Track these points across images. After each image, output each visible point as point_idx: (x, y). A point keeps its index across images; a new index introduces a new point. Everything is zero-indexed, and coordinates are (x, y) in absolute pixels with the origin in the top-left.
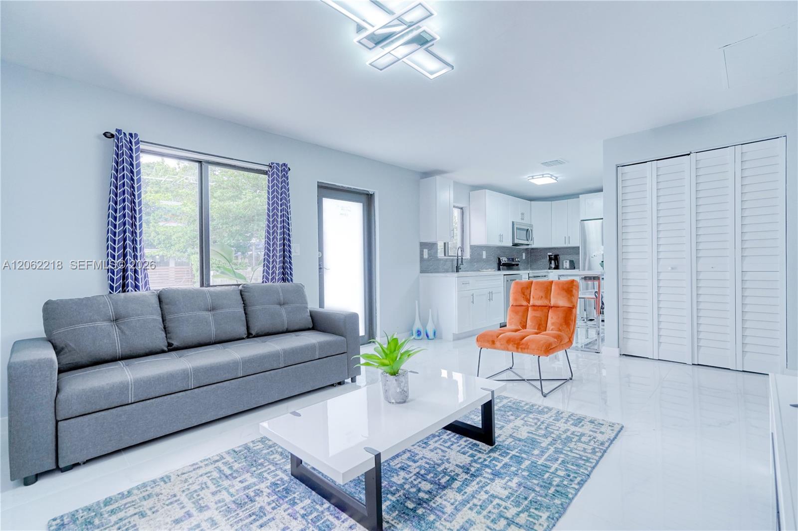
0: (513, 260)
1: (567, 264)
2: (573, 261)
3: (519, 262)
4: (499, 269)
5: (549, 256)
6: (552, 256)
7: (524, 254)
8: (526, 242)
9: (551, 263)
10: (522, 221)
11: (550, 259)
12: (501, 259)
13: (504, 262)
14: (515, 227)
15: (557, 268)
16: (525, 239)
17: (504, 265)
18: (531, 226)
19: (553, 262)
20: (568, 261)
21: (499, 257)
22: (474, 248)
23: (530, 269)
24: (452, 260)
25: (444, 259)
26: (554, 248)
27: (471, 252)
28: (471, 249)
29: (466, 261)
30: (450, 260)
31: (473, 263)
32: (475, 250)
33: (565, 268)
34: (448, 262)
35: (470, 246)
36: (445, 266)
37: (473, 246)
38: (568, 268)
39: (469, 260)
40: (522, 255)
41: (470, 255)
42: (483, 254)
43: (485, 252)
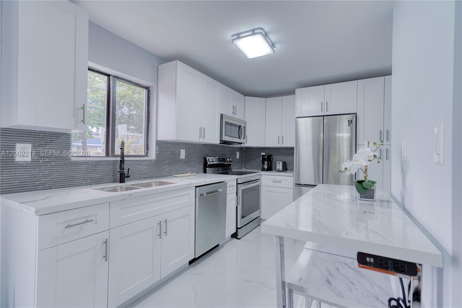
0: (224, 160)
1: (280, 166)
2: (285, 162)
3: (232, 162)
4: (205, 172)
5: (263, 156)
6: (265, 156)
7: (238, 154)
8: (237, 140)
9: (264, 164)
10: (234, 116)
11: (264, 160)
12: (208, 158)
13: (212, 163)
14: (224, 120)
15: (270, 169)
16: (237, 136)
17: (211, 166)
18: (245, 123)
19: (266, 162)
20: (281, 163)
21: (205, 157)
22: (164, 145)
23: (244, 169)
24: (112, 162)
25: (90, 162)
26: (268, 148)
27: (159, 150)
28: (158, 146)
29: (147, 163)
30: (109, 162)
31: (162, 166)
32: (165, 148)
33: (278, 170)
34: (104, 166)
35: (156, 142)
36: (94, 174)
37: (163, 142)
38: (281, 170)
39: (153, 162)
40: (236, 154)
41: (157, 154)
42: (180, 153)
43: (185, 150)
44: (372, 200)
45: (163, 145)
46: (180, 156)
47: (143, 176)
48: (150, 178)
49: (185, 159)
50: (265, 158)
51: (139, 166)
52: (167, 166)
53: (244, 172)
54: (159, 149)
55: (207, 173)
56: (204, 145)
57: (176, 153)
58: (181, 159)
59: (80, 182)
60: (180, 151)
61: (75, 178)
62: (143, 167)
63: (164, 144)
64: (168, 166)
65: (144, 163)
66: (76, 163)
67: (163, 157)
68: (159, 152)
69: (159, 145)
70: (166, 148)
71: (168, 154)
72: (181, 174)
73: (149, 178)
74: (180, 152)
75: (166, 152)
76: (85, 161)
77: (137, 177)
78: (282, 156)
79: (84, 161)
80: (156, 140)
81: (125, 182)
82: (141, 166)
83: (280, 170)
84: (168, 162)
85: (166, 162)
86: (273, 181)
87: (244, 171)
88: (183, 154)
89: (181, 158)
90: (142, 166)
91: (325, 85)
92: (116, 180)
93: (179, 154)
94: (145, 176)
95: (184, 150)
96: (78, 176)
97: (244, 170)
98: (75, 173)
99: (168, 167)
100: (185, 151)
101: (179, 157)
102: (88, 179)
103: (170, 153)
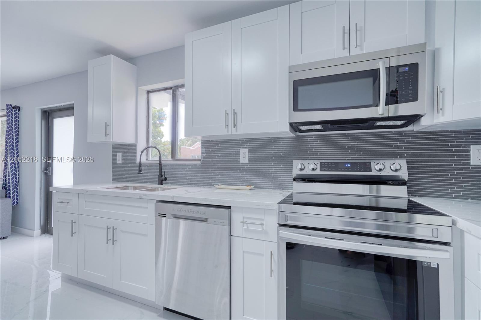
12: (296, 163)
13: (305, 172)
22: (213, 145)
27: (205, 152)
28: (205, 147)
29: (191, 167)
31: (210, 172)
32: (215, 148)
35: (201, 142)
37: (211, 142)
39: (198, 167)
41: (203, 157)
42: (240, 155)
43: (248, 150)
45: (211, 145)
46: (240, 158)
47: (187, 181)
48: (196, 185)
49: (247, 164)
51: (183, 170)
52: (217, 172)
54: (206, 150)
57: (232, 155)
60: (240, 151)
62: (187, 172)
63: (213, 143)
64: (219, 172)
65: (188, 167)
67: (211, 160)
68: (206, 154)
69: (205, 145)
70: (217, 148)
71: (219, 157)
72: (241, 185)
73: (194, 185)
74: (239, 153)
75: (217, 154)
77: (181, 181)
82: (184, 170)
84: (220, 167)
85: (215, 167)
88: (244, 156)
89: (241, 162)
90: (186, 170)
93: (238, 156)
94: (189, 182)
95: (246, 151)
101: (238, 160)
102: (145, 178)
103: (222, 155)
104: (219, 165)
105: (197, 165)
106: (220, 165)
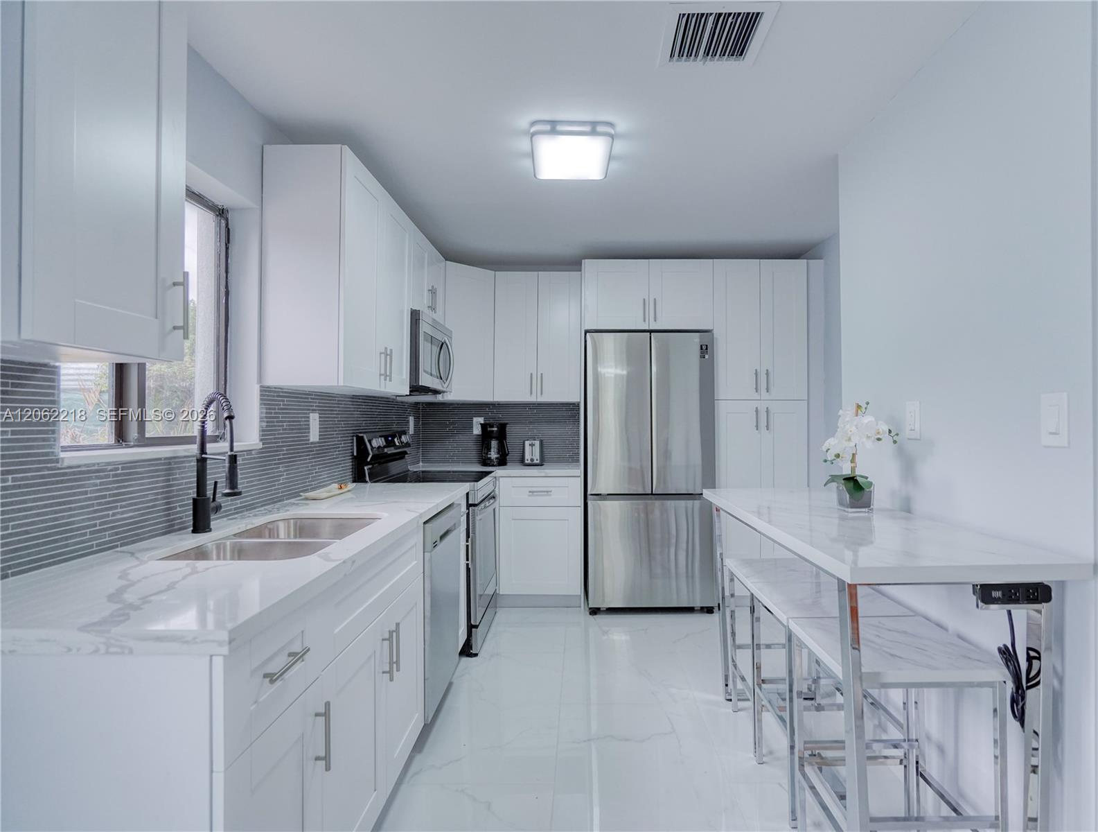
1: (534, 452)
3: (409, 445)
4: (358, 479)
5: (483, 425)
6: (489, 425)
7: (412, 421)
9: (487, 447)
10: (433, 316)
11: (488, 435)
12: (366, 438)
13: (374, 451)
14: (421, 329)
15: (505, 461)
17: (374, 461)
18: (451, 334)
19: (492, 444)
20: (535, 443)
21: (360, 435)
22: (277, 401)
23: (421, 464)
24: (164, 464)
25: (110, 468)
26: (492, 405)
27: (266, 417)
28: (265, 404)
30: (157, 465)
31: (272, 469)
32: (279, 409)
33: (529, 461)
34: (143, 478)
35: (261, 391)
36: (119, 510)
37: (275, 392)
38: (538, 462)
39: (256, 458)
40: (408, 422)
41: (263, 431)
42: (309, 425)
43: (318, 414)
44: (866, 510)
45: (275, 400)
46: (310, 432)
49: (318, 443)
50: (493, 431)
52: (283, 467)
53: (423, 472)
54: (267, 413)
55: (367, 482)
56: (354, 397)
57: (301, 425)
58: (312, 443)
59: (83, 542)
60: (309, 417)
61: (72, 531)
63: (277, 396)
64: (285, 467)
66: (74, 474)
67: (274, 438)
68: (267, 422)
69: (266, 400)
70: (281, 409)
71: (285, 429)
74: (309, 421)
75: (281, 422)
76: (98, 464)
78: (531, 426)
79: (94, 465)
80: (261, 386)
81: (210, 530)
83: (535, 461)
84: (287, 454)
85: (280, 455)
86: (530, 492)
87: (421, 469)
88: (314, 429)
89: (311, 440)
91: (650, 260)
92: (173, 525)
93: (308, 428)
95: (317, 416)
96: (79, 522)
97: (423, 467)
98: (70, 509)
99: (284, 471)
100: (320, 417)
101: (307, 436)
102: (105, 530)
103: (289, 425)
104: (285, 449)
105: (253, 452)
106: (287, 450)
